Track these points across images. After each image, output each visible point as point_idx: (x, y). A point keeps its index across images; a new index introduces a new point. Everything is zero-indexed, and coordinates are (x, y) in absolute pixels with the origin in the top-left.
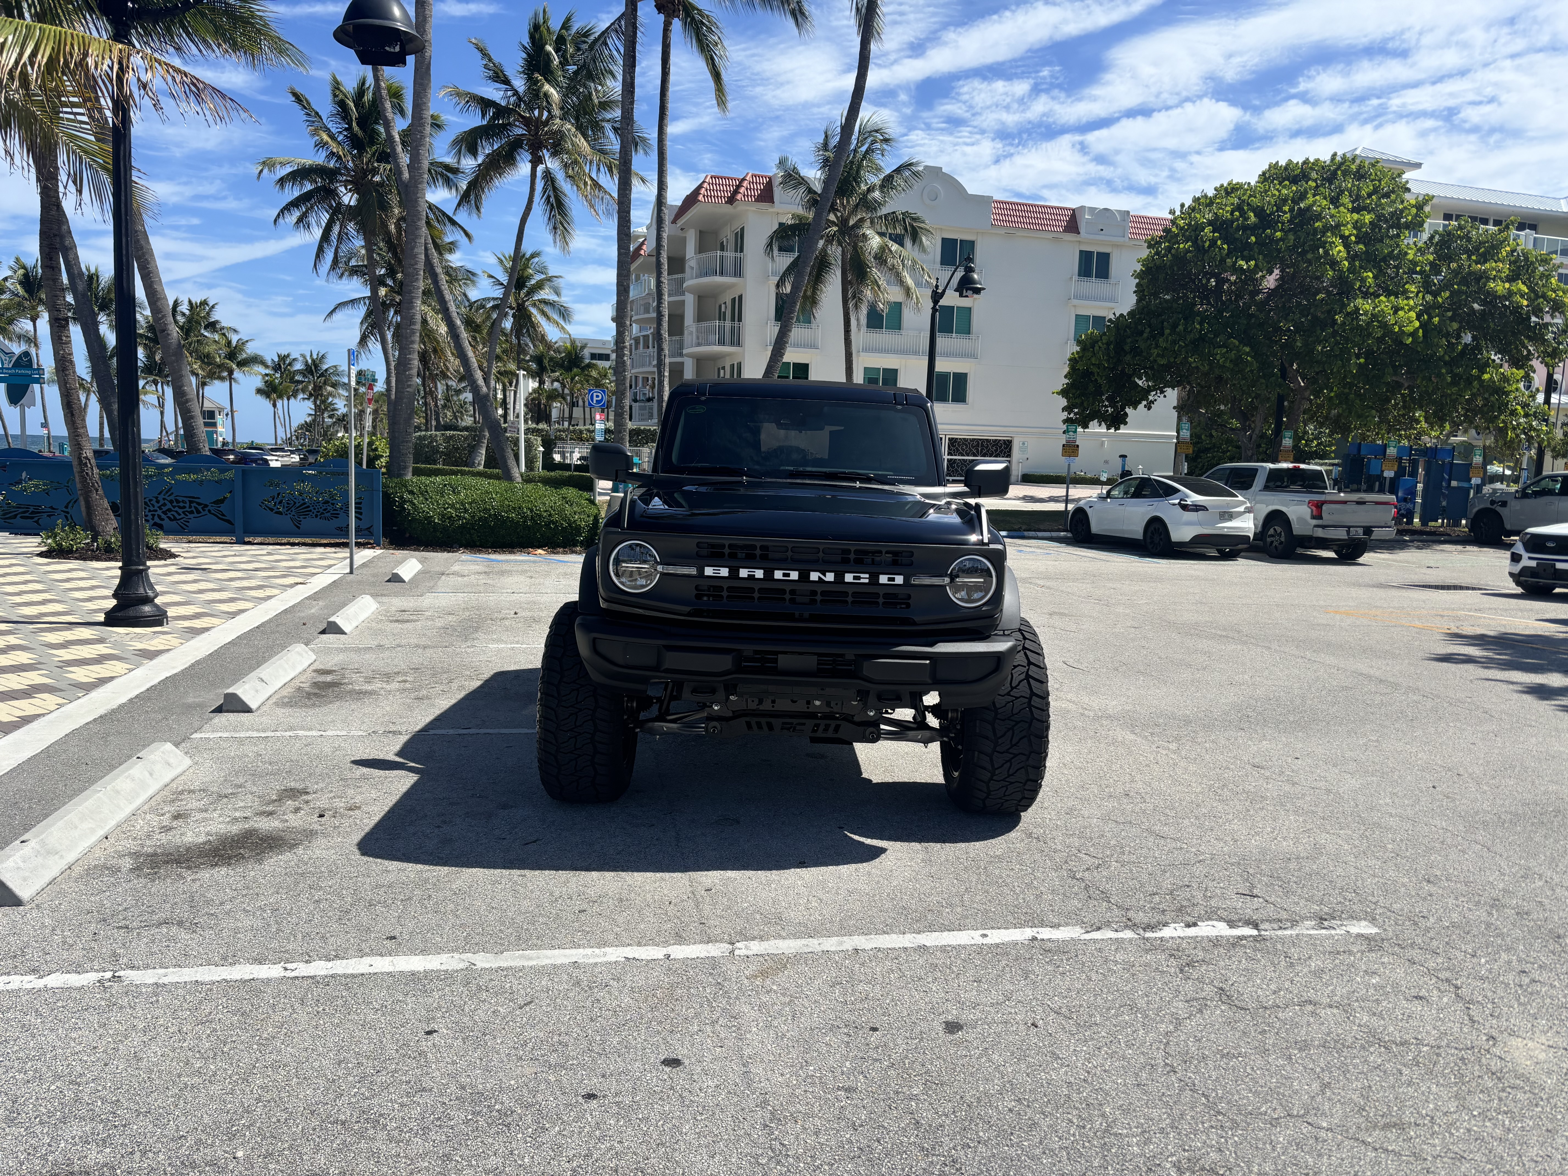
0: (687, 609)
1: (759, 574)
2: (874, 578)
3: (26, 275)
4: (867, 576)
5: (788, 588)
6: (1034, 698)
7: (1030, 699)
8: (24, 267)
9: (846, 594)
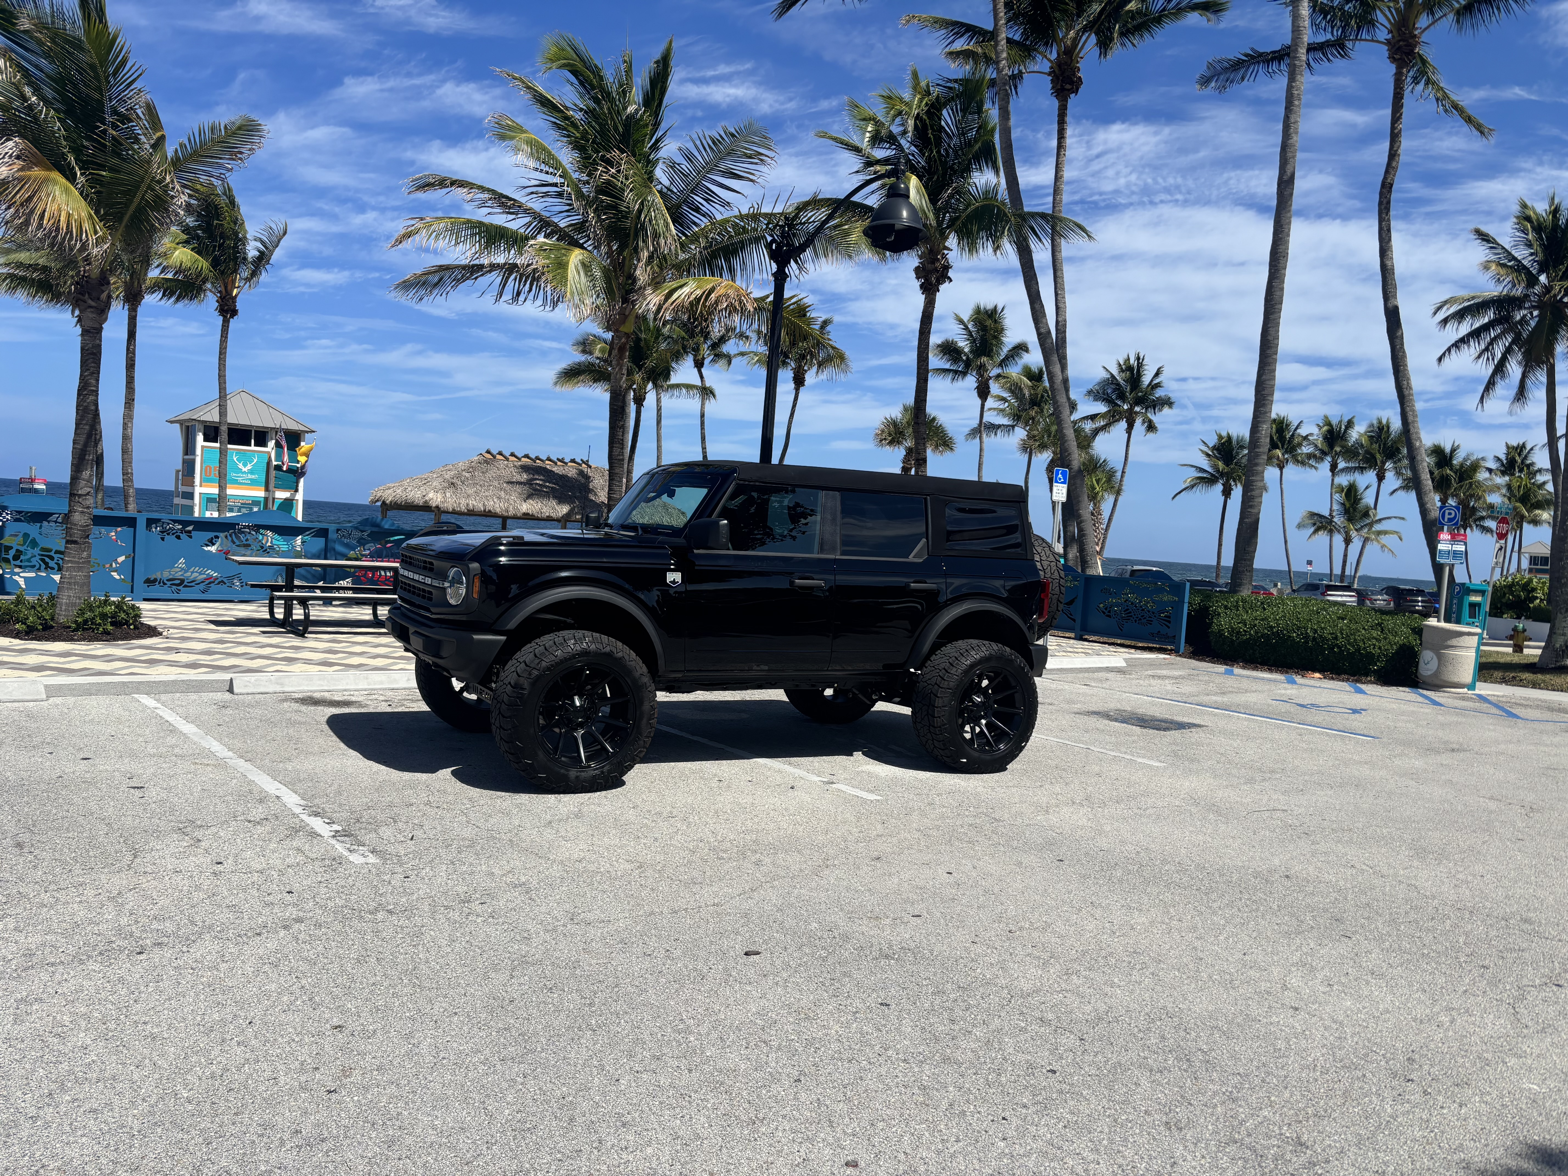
3: (1330, 431)
8: (1330, 424)
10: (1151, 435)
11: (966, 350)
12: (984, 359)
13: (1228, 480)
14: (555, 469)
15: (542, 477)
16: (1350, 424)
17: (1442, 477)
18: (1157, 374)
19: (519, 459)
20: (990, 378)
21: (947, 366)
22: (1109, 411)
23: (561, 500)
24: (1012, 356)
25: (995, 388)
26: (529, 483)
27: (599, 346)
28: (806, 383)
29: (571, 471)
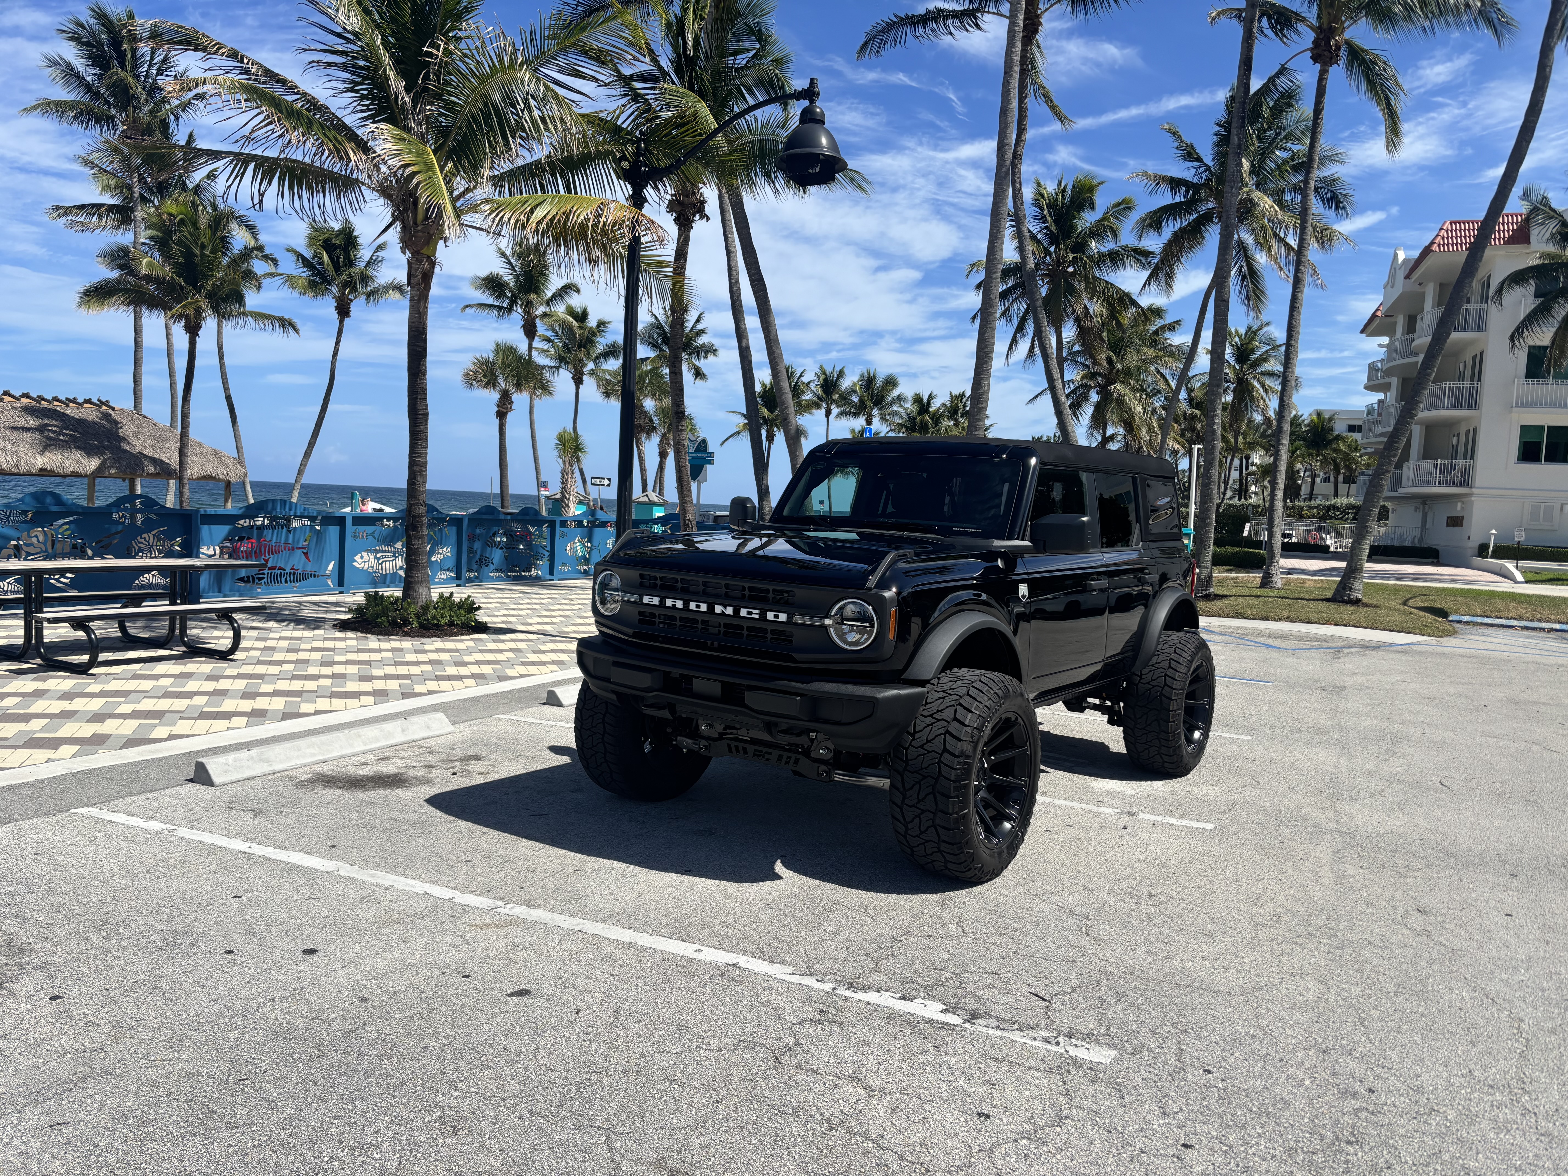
0: (630, 631)
1: (679, 604)
2: (763, 614)
3: (826, 380)
4: (757, 612)
5: (700, 618)
6: (946, 755)
7: (941, 755)
8: (825, 373)
9: (741, 628)
10: (699, 382)
11: (511, 284)
12: (533, 296)
13: (771, 426)
14: (69, 412)
15: (55, 423)
16: (841, 374)
17: (922, 422)
18: (698, 321)
19: (18, 399)
20: (536, 317)
21: (490, 300)
22: (658, 356)
23: (89, 452)
24: (560, 295)
25: (541, 328)
26: (41, 429)
27: (145, 261)
28: (351, 314)
29: (90, 414)
